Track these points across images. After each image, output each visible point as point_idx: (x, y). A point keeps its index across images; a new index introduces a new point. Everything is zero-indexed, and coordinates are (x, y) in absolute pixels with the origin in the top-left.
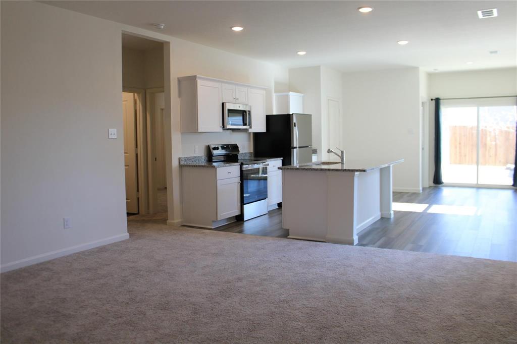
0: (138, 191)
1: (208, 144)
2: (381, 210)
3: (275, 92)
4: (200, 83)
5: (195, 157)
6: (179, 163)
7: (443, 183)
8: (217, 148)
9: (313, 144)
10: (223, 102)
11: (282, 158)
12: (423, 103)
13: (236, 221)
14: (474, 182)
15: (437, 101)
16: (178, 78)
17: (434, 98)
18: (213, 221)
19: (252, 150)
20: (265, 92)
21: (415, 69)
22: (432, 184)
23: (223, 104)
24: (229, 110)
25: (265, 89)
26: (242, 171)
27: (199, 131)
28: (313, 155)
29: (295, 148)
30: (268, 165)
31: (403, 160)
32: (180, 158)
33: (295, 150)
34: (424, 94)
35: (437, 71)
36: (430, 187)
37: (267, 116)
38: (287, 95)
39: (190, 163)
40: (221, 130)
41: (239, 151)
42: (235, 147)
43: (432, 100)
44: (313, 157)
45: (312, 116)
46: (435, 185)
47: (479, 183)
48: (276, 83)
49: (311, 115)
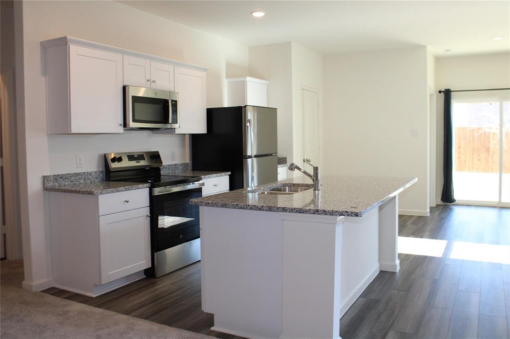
0: (4, 223)
1: (103, 153)
2: (380, 260)
3: (227, 77)
4: (74, 51)
5: (77, 174)
6: (44, 184)
7: (455, 201)
8: (120, 160)
9: (278, 151)
10: (125, 84)
11: (229, 173)
12: (431, 96)
13: (145, 277)
14: (494, 199)
15: (447, 95)
16: (41, 43)
17: (443, 90)
18: (95, 285)
19: (187, 160)
20: (205, 73)
21: (421, 48)
22: (440, 202)
23: (124, 88)
24: (133, 97)
25: (206, 70)
26: (152, 197)
27: (73, 131)
28: (278, 166)
29: (250, 157)
30: (203, 184)
31: (416, 180)
32: (44, 177)
33: (249, 160)
34: (432, 85)
35: (449, 53)
36: (438, 206)
37: (207, 109)
38: (244, 81)
39: (66, 184)
40: (121, 130)
41: (161, 162)
42: (155, 157)
43: (440, 92)
44: (278, 169)
45: (278, 111)
46: (443, 203)
47: (503, 201)
48: (229, 65)
49: (276, 109)
